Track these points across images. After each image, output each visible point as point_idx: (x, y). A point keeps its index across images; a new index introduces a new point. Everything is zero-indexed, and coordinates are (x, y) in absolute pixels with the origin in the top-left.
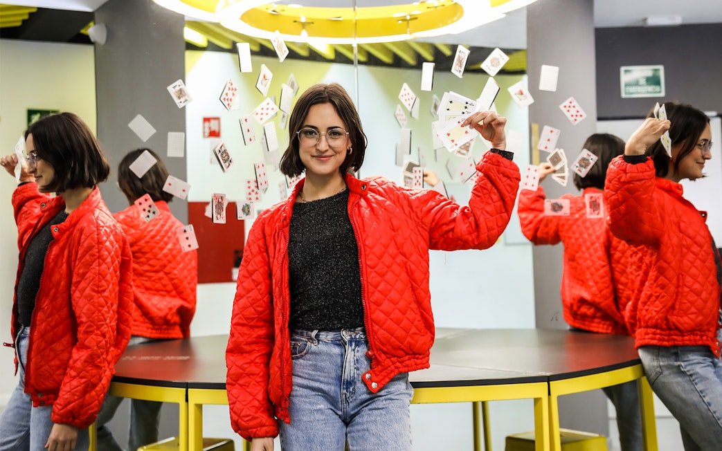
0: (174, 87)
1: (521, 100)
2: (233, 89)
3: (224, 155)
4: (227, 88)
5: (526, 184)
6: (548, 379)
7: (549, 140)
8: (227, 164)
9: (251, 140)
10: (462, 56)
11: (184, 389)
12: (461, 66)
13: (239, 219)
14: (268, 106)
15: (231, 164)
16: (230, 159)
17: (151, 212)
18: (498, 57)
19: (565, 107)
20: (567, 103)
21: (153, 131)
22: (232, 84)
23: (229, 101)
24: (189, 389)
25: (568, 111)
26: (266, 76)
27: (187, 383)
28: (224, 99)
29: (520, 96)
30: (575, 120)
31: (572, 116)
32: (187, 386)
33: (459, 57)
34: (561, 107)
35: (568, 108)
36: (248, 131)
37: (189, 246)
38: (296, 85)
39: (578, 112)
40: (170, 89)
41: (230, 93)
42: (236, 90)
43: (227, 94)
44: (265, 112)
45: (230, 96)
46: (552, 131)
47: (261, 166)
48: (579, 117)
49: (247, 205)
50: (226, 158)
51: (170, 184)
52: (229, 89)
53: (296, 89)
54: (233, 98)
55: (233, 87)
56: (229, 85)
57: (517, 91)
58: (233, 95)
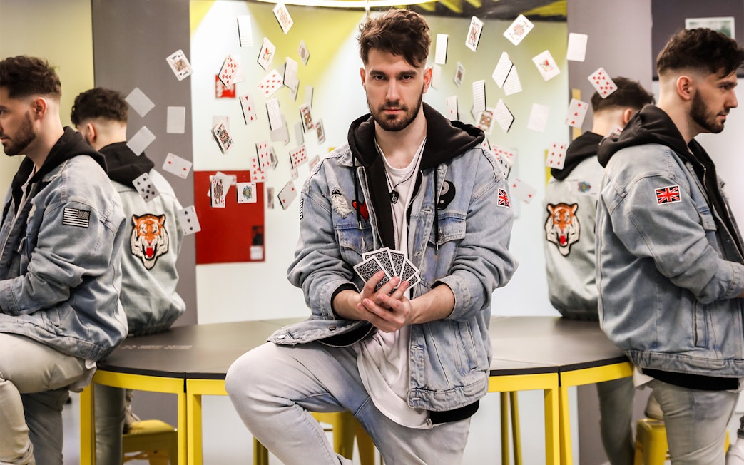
0: (173, 58)
1: (546, 71)
2: (232, 66)
3: (223, 136)
4: (226, 64)
5: (551, 162)
6: (559, 370)
7: (576, 114)
8: (226, 145)
9: (252, 119)
10: (476, 28)
11: (183, 380)
12: (474, 39)
13: (239, 202)
14: (274, 79)
15: (231, 145)
16: (230, 139)
17: (150, 192)
18: (522, 24)
19: (594, 78)
20: (596, 74)
21: (152, 105)
22: (231, 60)
23: (229, 79)
24: (187, 380)
25: (598, 83)
26: (268, 49)
27: (185, 373)
28: (223, 76)
29: (545, 66)
30: (605, 93)
31: (602, 88)
32: (185, 376)
33: (473, 29)
34: (590, 78)
35: (597, 80)
36: (249, 109)
37: (191, 228)
38: (306, 53)
39: (608, 83)
40: (170, 60)
41: (229, 69)
42: (235, 66)
43: (226, 71)
44: (271, 84)
45: (229, 73)
46: (579, 105)
47: (263, 146)
48: (609, 89)
49: (249, 188)
50: (225, 138)
51: (170, 163)
52: (228, 65)
53: (306, 56)
54: (232, 75)
55: (233, 63)
56: (228, 61)
57: (543, 61)
58: (233, 71)
